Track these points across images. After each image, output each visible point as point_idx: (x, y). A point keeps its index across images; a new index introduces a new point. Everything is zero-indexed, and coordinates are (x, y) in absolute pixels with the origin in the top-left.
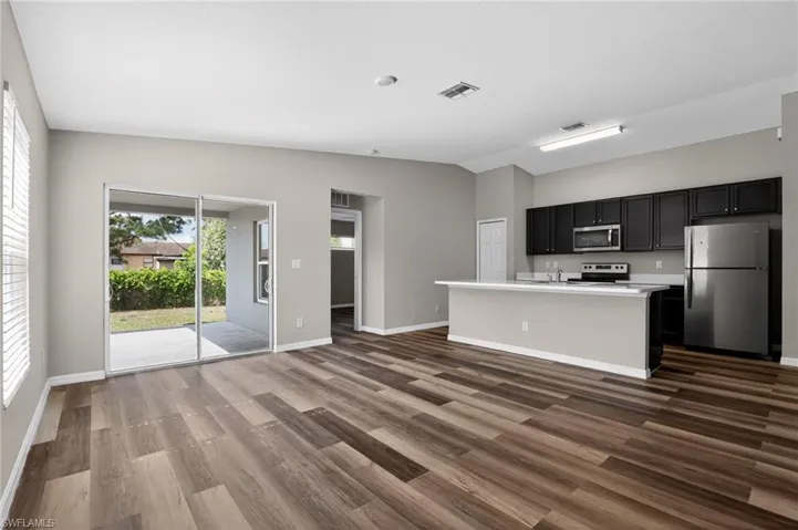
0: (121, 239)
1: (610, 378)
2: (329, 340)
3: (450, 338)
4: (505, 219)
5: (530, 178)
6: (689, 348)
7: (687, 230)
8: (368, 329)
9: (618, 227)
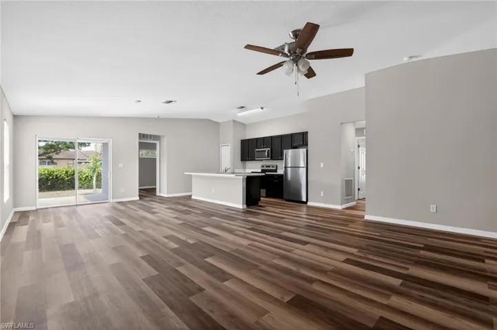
0: (53, 150)
1: (229, 208)
2: (138, 198)
3: (192, 197)
4: (229, 144)
5: (244, 125)
6: (287, 200)
7: (285, 151)
8: (162, 195)
9: (269, 149)
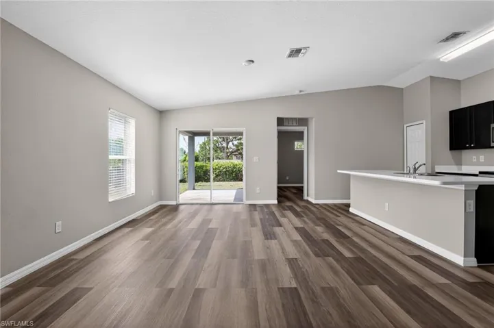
2: (276, 202)
3: (351, 210)
4: (424, 122)
